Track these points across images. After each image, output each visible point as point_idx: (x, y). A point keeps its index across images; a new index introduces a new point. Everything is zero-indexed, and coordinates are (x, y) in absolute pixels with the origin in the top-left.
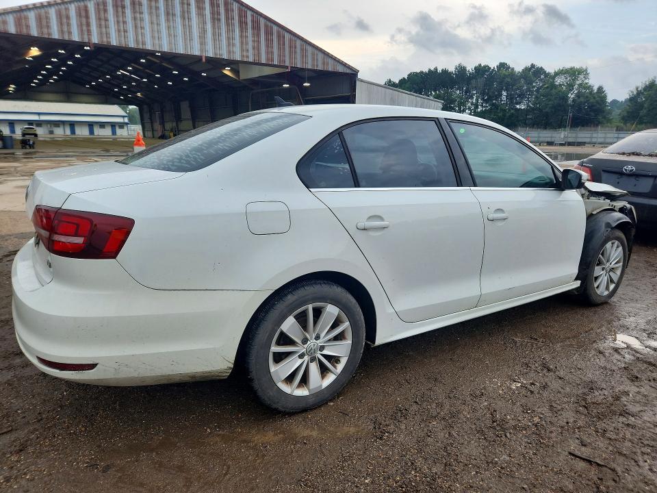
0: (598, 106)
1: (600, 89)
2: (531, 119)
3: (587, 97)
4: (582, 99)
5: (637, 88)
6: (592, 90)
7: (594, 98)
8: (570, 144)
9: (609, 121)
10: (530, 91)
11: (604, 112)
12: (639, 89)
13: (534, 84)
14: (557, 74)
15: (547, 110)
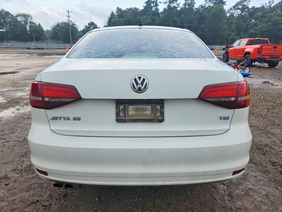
0: (41, 32)
1: (39, 25)
2: (11, 37)
3: (35, 28)
4: (33, 29)
5: (53, 26)
6: (36, 25)
7: (38, 28)
8: (38, 49)
9: (47, 39)
10: (6, 23)
11: (44, 35)
12: (54, 26)
13: (7, 19)
14: (18, 16)
15: (18, 32)
